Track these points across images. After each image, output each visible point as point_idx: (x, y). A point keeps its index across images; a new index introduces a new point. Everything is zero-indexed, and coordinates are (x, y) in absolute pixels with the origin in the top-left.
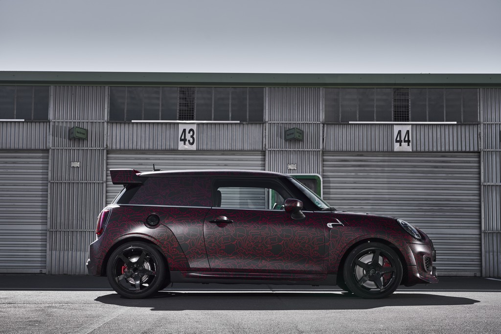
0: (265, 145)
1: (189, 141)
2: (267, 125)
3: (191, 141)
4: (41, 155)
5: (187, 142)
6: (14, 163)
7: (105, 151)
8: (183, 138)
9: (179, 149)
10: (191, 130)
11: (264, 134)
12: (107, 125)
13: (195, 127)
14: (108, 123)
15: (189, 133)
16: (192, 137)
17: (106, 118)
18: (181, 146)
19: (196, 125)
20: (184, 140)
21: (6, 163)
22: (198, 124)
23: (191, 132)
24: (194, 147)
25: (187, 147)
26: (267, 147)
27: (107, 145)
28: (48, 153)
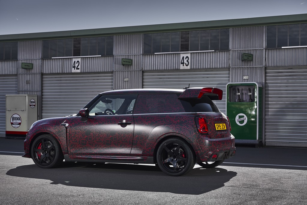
0: (230, 64)
1: (186, 63)
2: (231, 52)
3: (187, 64)
4: (111, 74)
5: (185, 65)
6: (98, 79)
7: (141, 71)
8: (182, 62)
9: (181, 69)
10: (187, 57)
11: (229, 57)
12: (142, 56)
13: (189, 55)
14: (143, 55)
15: (186, 59)
16: (187, 61)
17: (142, 53)
18: (182, 67)
19: (190, 54)
20: (183, 63)
21: (94, 80)
22: (191, 53)
23: (187, 58)
24: (189, 67)
25: (185, 67)
26: (231, 66)
27: (142, 68)
28: (113, 74)
